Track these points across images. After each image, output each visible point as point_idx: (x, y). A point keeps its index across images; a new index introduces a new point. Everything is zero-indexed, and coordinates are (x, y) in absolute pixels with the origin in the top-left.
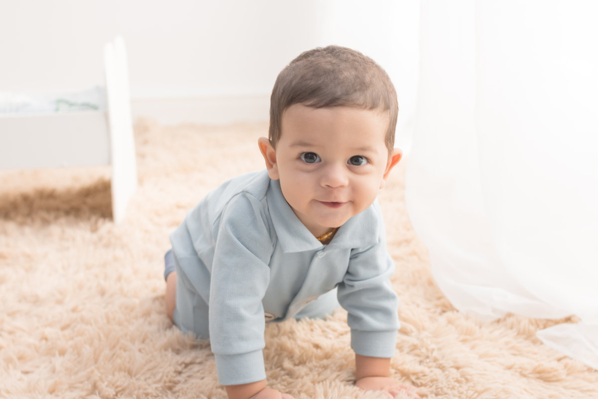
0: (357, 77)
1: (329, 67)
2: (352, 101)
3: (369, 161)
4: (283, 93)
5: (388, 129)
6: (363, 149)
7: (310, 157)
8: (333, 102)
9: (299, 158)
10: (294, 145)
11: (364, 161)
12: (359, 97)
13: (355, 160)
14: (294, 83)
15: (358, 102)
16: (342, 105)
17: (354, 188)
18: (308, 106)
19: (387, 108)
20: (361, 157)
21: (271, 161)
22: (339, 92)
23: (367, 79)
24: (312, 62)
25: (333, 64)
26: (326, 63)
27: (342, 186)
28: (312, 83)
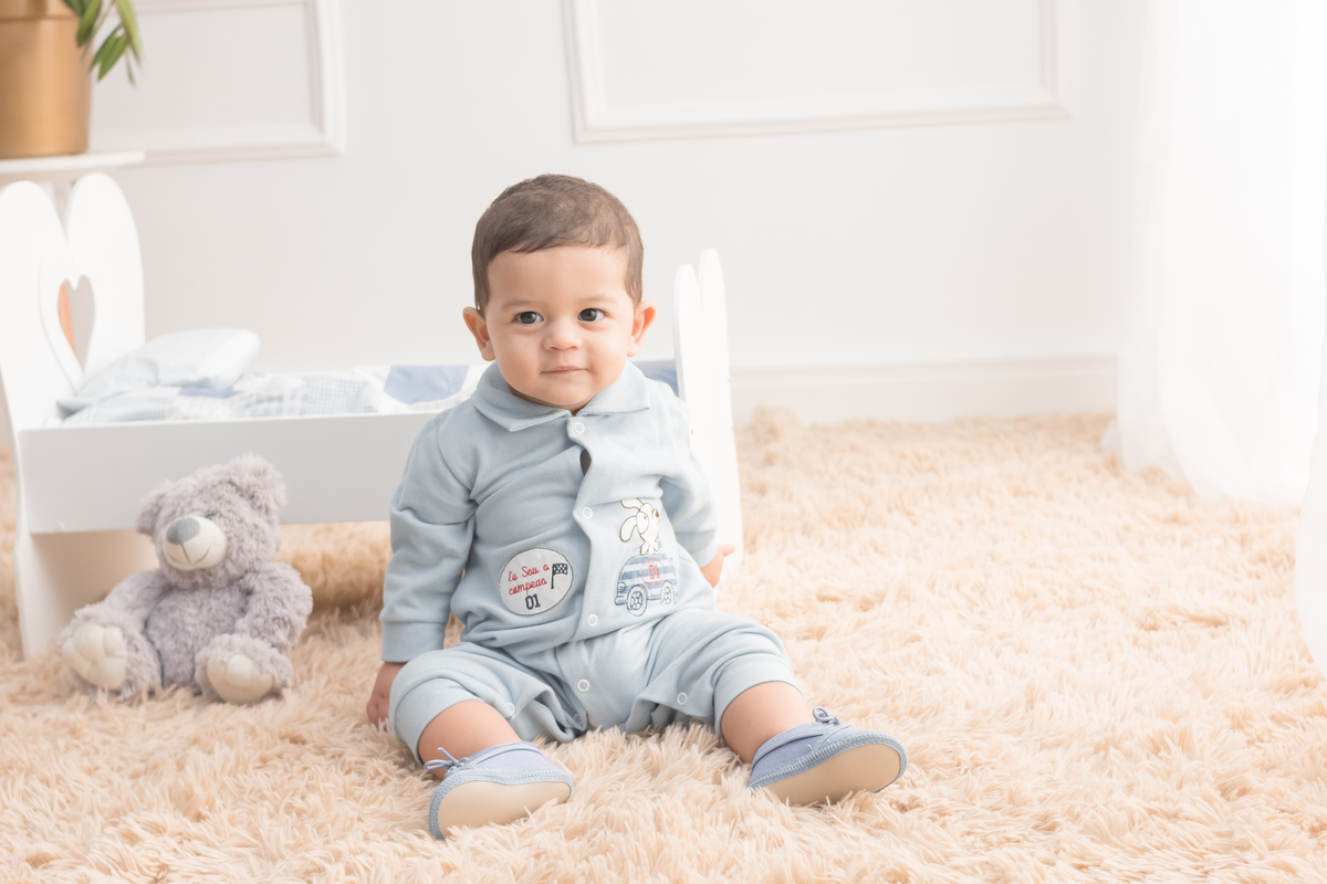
0: (576, 209)
1: (538, 200)
2: (573, 238)
3: (605, 313)
4: (485, 242)
5: (628, 273)
6: (595, 299)
7: (526, 317)
8: (547, 243)
9: (515, 320)
10: (506, 307)
11: (599, 315)
12: (582, 232)
13: (587, 315)
14: (496, 229)
15: (580, 239)
16: (559, 245)
17: (591, 350)
18: (517, 252)
19: (622, 244)
20: (594, 310)
21: (483, 338)
22: (554, 229)
23: (592, 210)
24: (517, 198)
25: (543, 196)
26: (534, 197)
27: (574, 348)
28: (519, 223)
